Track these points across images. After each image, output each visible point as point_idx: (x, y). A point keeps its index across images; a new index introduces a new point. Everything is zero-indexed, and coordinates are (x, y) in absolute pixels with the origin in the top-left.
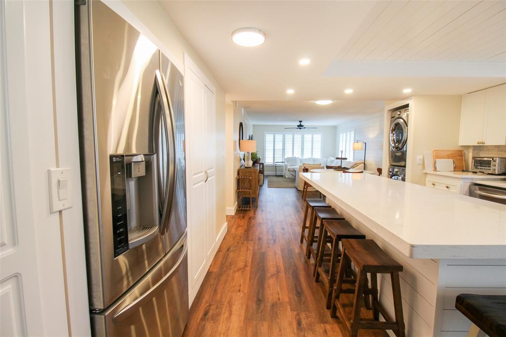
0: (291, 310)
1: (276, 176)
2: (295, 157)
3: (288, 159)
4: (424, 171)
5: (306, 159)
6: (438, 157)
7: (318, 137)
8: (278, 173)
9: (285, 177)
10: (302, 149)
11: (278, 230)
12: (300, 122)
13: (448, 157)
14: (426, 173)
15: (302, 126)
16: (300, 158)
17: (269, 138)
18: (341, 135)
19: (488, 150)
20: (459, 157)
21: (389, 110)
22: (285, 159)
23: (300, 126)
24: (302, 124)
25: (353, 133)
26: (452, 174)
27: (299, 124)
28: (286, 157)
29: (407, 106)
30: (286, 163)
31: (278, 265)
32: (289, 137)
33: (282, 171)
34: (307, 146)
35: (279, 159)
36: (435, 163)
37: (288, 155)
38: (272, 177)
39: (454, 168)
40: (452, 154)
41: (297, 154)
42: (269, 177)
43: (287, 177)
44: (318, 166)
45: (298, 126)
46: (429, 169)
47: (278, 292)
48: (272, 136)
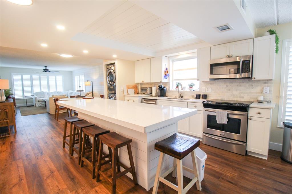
0: (71, 192)
1: (27, 106)
2: (43, 92)
3: (37, 94)
4: (124, 95)
5: (52, 92)
6: (128, 88)
7: (60, 78)
8: (29, 104)
9: (36, 107)
10: (48, 86)
11: (42, 144)
12: (46, 67)
13: (132, 88)
14: (125, 96)
15: (48, 70)
16: (47, 92)
17: (17, 78)
18: (76, 77)
19: (145, 85)
20: (136, 88)
21: (106, 65)
22: (34, 93)
23: (46, 70)
24: (47, 68)
25: (83, 76)
26: (134, 95)
27: (45, 68)
28: (35, 92)
29: (114, 63)
30: (36, 96)
31: (50, 168)
32: (36, 77)
33: (32, 102)
34: (52, 83)
35: (28, 94)
36: (128, 91)
37: (37, 90)
38: (23, 108)
39: (135, 92)
40: (133, 86)
41: (45, 89)
42: (20, 108)
43: (37, 106)
44: (64, 97)
45: (44, 70)
46: (126, 94)
47: (57, 185)
48: (20, 76)
